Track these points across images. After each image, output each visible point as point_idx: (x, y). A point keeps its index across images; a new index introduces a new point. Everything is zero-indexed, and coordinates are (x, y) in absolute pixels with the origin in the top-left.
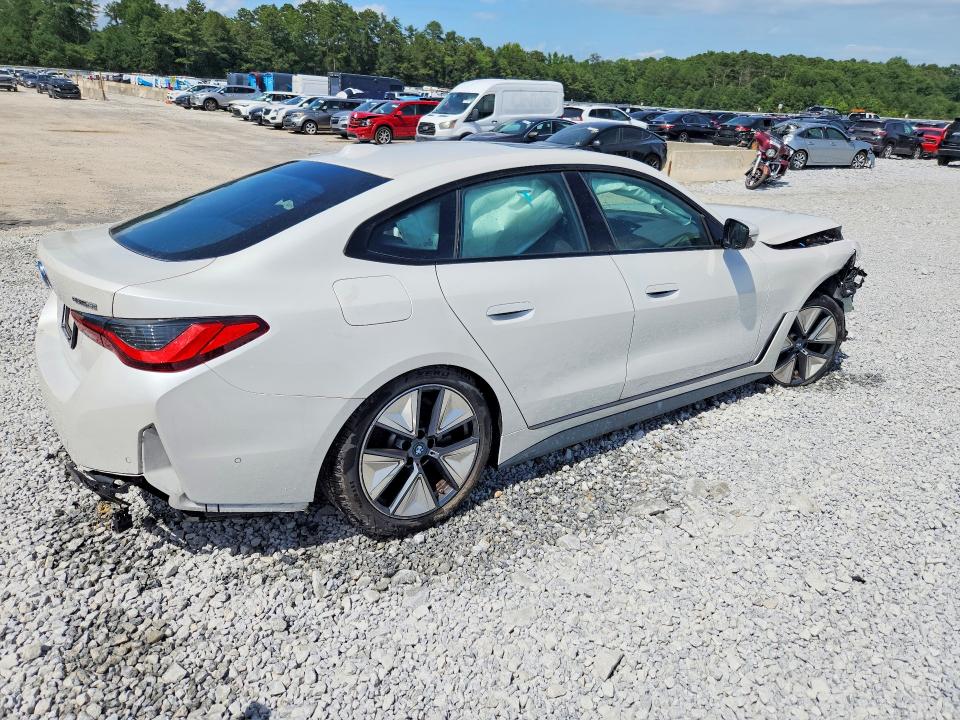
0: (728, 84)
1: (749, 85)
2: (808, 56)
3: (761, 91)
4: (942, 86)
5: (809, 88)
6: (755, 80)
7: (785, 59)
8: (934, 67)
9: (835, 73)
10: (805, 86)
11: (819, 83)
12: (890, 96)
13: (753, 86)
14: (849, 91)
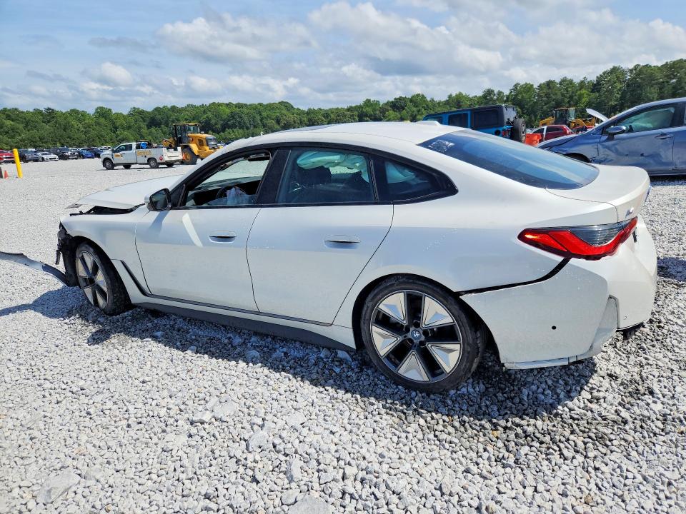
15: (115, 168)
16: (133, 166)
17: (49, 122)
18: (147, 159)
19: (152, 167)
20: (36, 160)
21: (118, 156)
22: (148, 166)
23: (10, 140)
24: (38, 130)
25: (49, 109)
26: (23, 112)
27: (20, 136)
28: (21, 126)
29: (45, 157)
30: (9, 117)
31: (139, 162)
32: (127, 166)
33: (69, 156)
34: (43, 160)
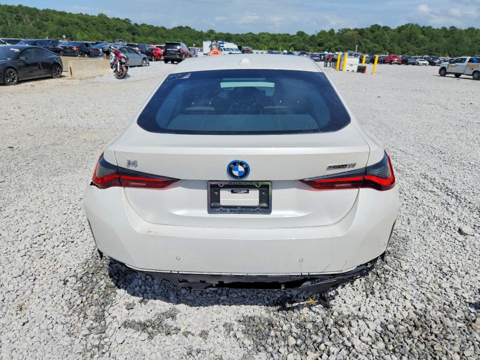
0: (17, 24)
1: (31, 25)
2: (58, 10)
3: (39, 28)
4: (126, 28)
5: (65, 27)
6: (34, 22)
7: (47, 11)
8: (118, 19)
9: (76, 20)
10: (63, 26)
11: (70, 25)
12: (106, 32)
13: (33, 25)
14: (86, 30)
15: (447, 75)
16: (462, 76)
17: (448, 37)
18: (473, 71)
19: (474, 79)
20: (414, 64)
21: (452, 66)
22: (471, 77)
23: (417, 49)
24: (437, 43)
25: (453, 27)
26: (434, 29)
27: (424, 46)
28: (428, 39)
29: (420, 62)
30: (423, 33)
31: (465, 73)
32: (458, 75)
33: (435, 63)
34: (418, 64)
